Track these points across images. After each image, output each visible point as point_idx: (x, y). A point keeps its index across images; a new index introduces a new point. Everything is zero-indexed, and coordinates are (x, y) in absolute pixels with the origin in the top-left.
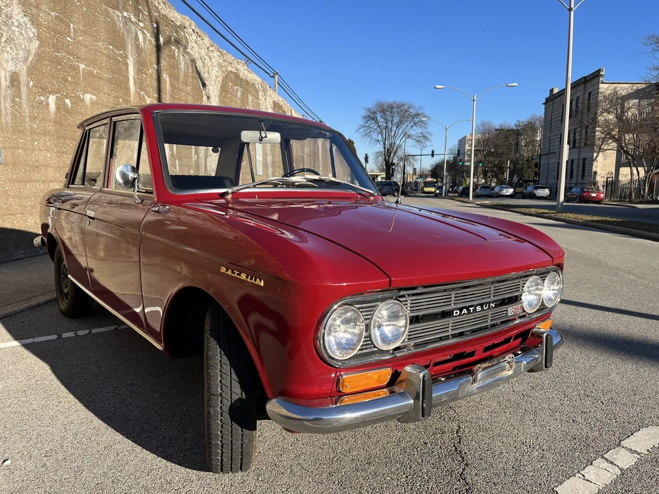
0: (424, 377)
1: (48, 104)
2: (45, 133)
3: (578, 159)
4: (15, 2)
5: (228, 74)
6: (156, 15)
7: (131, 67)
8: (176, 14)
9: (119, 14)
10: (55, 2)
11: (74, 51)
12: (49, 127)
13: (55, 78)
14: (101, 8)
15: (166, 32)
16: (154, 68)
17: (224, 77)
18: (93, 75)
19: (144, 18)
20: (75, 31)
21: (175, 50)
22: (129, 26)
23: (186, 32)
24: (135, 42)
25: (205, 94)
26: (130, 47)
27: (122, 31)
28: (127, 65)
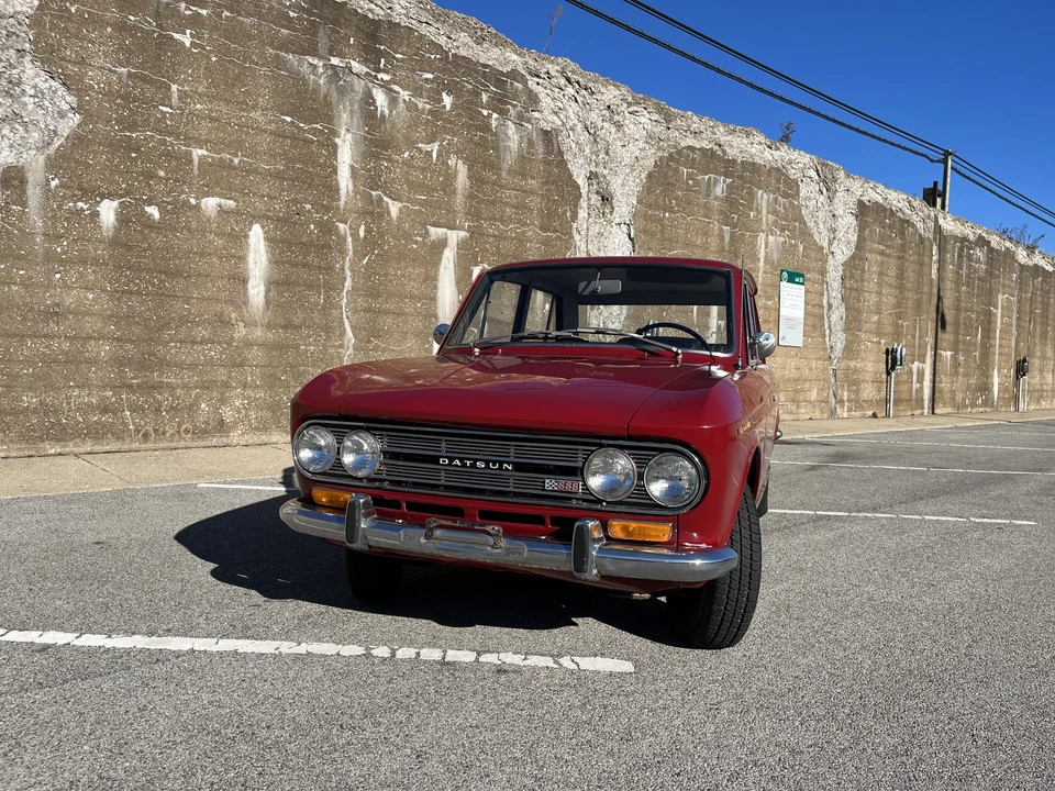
1: (97, 214)
2: (83, 261)
4: (28, 58)
5: (679, 152)
6: (433, 57)
7: (345, 150)
8: (508, 54)
9: (315, 62)
10: (128, 51)
11: (178, 128)
12: (96, 250)
13: (121, 174)
14: (262, 55)
15: (464, 86)
16: (420, 150)
17: (661, 159)
18: (231, 166)
19: (392, 65)
20: (183, 96)
21: (490, 116)
22: (345, 81)
23: (538, 84)
24: (361, 108)
25: (598, 193)
26: (345, 116)
27: (324, 90)
28: (335, 146)
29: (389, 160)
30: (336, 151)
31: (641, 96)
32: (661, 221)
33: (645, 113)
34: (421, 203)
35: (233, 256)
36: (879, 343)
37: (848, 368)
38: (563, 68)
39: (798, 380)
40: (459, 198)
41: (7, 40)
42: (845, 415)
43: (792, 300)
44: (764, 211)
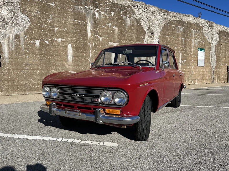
1: (35, 43)
2: (33, 53)
4: (19, 11)
5: (171, 21)
6: (109, 4)
7: (89, 26)
8: (127, 2)
9: (82, 7)
10: (40, 8)
11: (52, 24)
12: (35, 51)
13: (40, 34)
14: (69, 7)
15: (116, 10)
16: (106, 25)
17: (166, 23)
18: (64, 31)
19: (99, 7)
20: (53, 17)
21: (123, 16)
22: (88, 11)
23: (135, 8)
24: (92, 17)
25: (150, 32)
26: (89, 19)
27: (84, 14)
28: (87, 26)
29: (99, 28)
30: (87, 27)
31: (161, 9)
32: (166, 38)
33: (162, 13)
34: (107, 37)
35: (65, 51)
36: (226, 65)
37: (217, 71)
38: (141, 4)
39: (203, 74)
40: (116, 36)
41: (15, 8)
42: (216, 82)
43: (201, 55)
44: (193, 34)
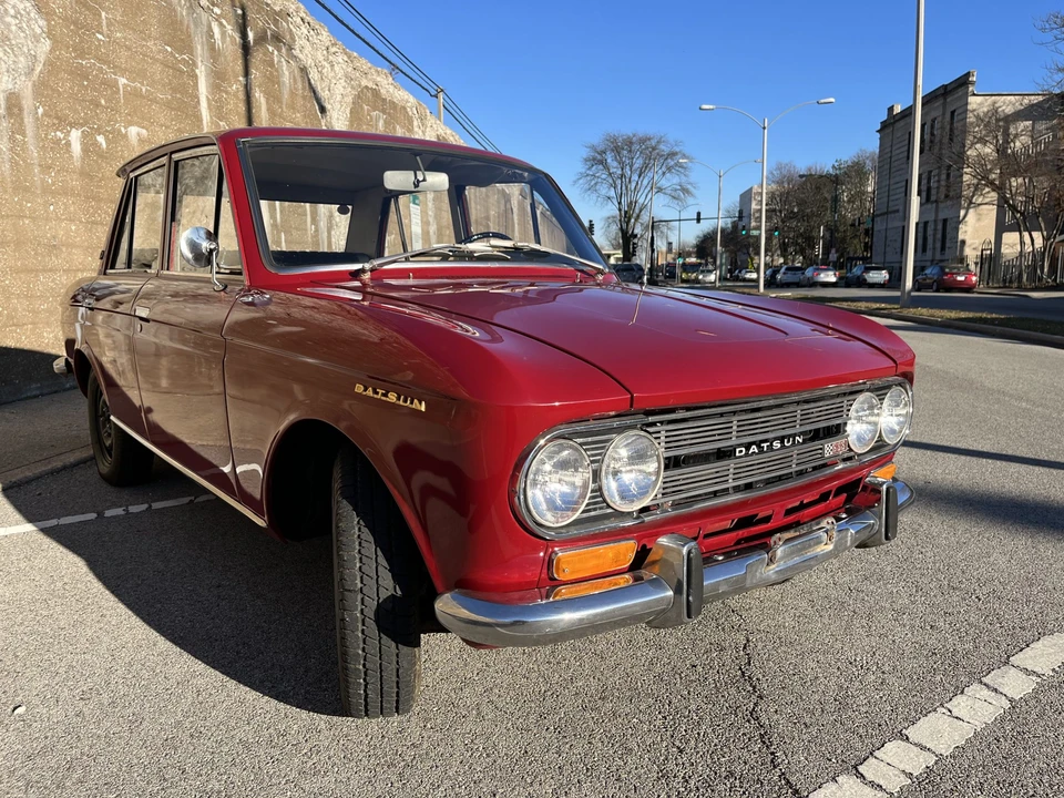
0: (689, 552)
1: (68, 144)
2: (65, 192)
3: (935, 221)
5: (362, 91)
7: (202, 81)
11: (109, 56)
12: (72, 181)
13: (79, 102)
15: (258, 23)
17: (354, 96)
18: (141, 95)
20: (109, 24)
21: (273, 52)
22: (197, 14)
24: (207, 40)
26: (199, 48)
27: (186, 22)
28: (196, 77)
29: (227, 92)
33: (340, 53)
43: (416, 217)
